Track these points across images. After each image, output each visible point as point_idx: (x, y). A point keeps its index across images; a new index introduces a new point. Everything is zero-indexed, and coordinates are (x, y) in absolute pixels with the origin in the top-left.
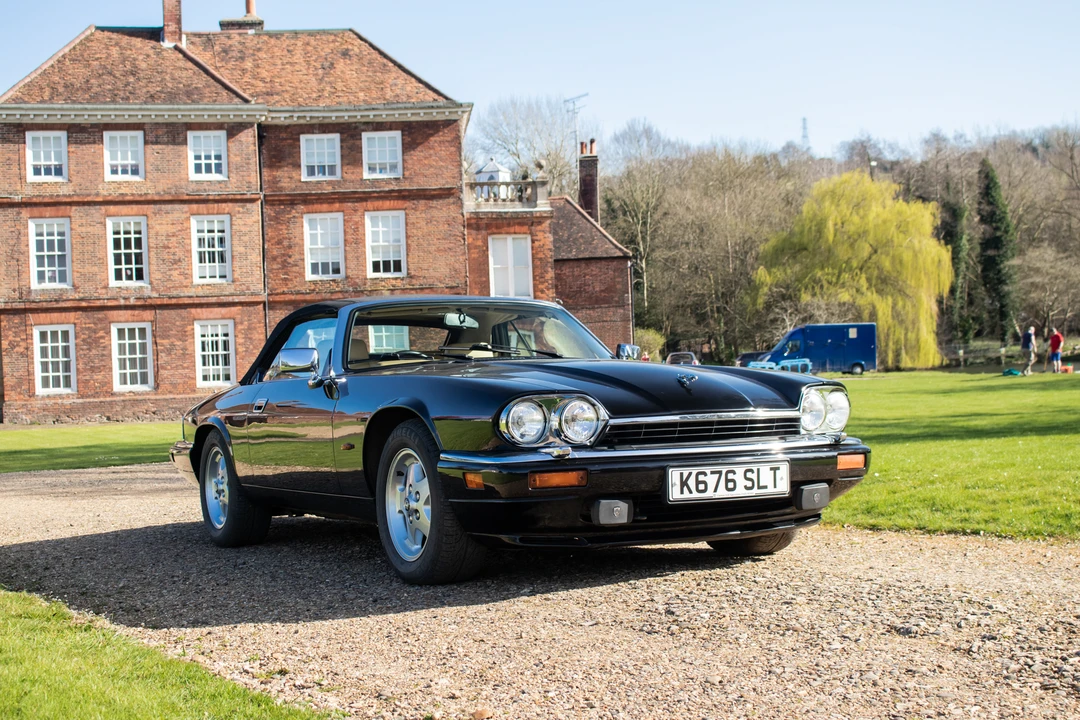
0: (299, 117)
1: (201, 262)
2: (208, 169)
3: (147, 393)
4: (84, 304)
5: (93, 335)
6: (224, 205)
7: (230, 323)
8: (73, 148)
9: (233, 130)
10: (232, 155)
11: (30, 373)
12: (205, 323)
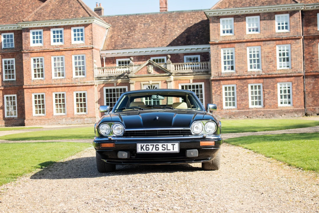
0: (316, 7)
1: (280, 61)
2: (283, 28)
3: (261, 108)
4: (239, 77)
5: (242, 88)
6: (288, 41)
7: (291, 83)
8: (236, 23)
9: (292, 13)
10: (291, 23)
11: (221, 101)
12: (281, 83)
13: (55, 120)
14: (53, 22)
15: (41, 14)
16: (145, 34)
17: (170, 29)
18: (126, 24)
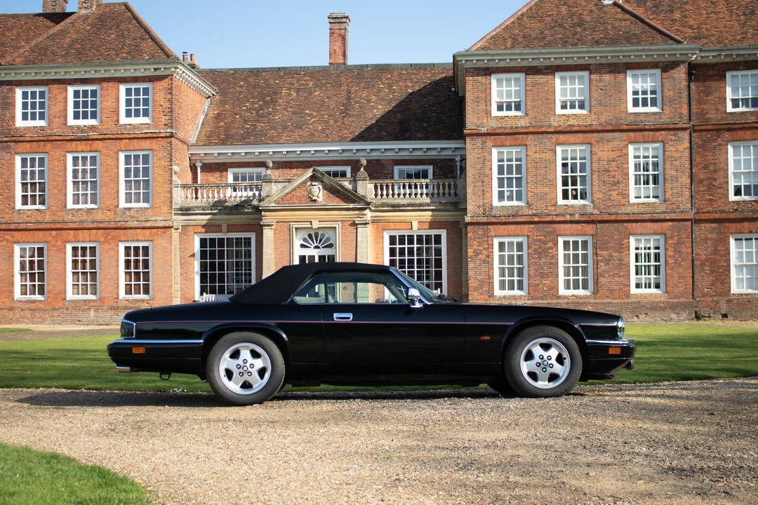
0: (726, 56)
1: (636, 184)
2: (645, 104)
3: (587, 297)
4: (536, 219)
5: (543, 245)
6: (658, 133)
7: (662, 238)
8: (530, 87)
9: (667, 67)
10: (666, 90)
11: (491, 277)
12: (639, 237)
13: (69, 312)
14: (77, 67)
15: (46, 49)
16: (300, 113)
17: (359, 102)
18: (254, 88)
